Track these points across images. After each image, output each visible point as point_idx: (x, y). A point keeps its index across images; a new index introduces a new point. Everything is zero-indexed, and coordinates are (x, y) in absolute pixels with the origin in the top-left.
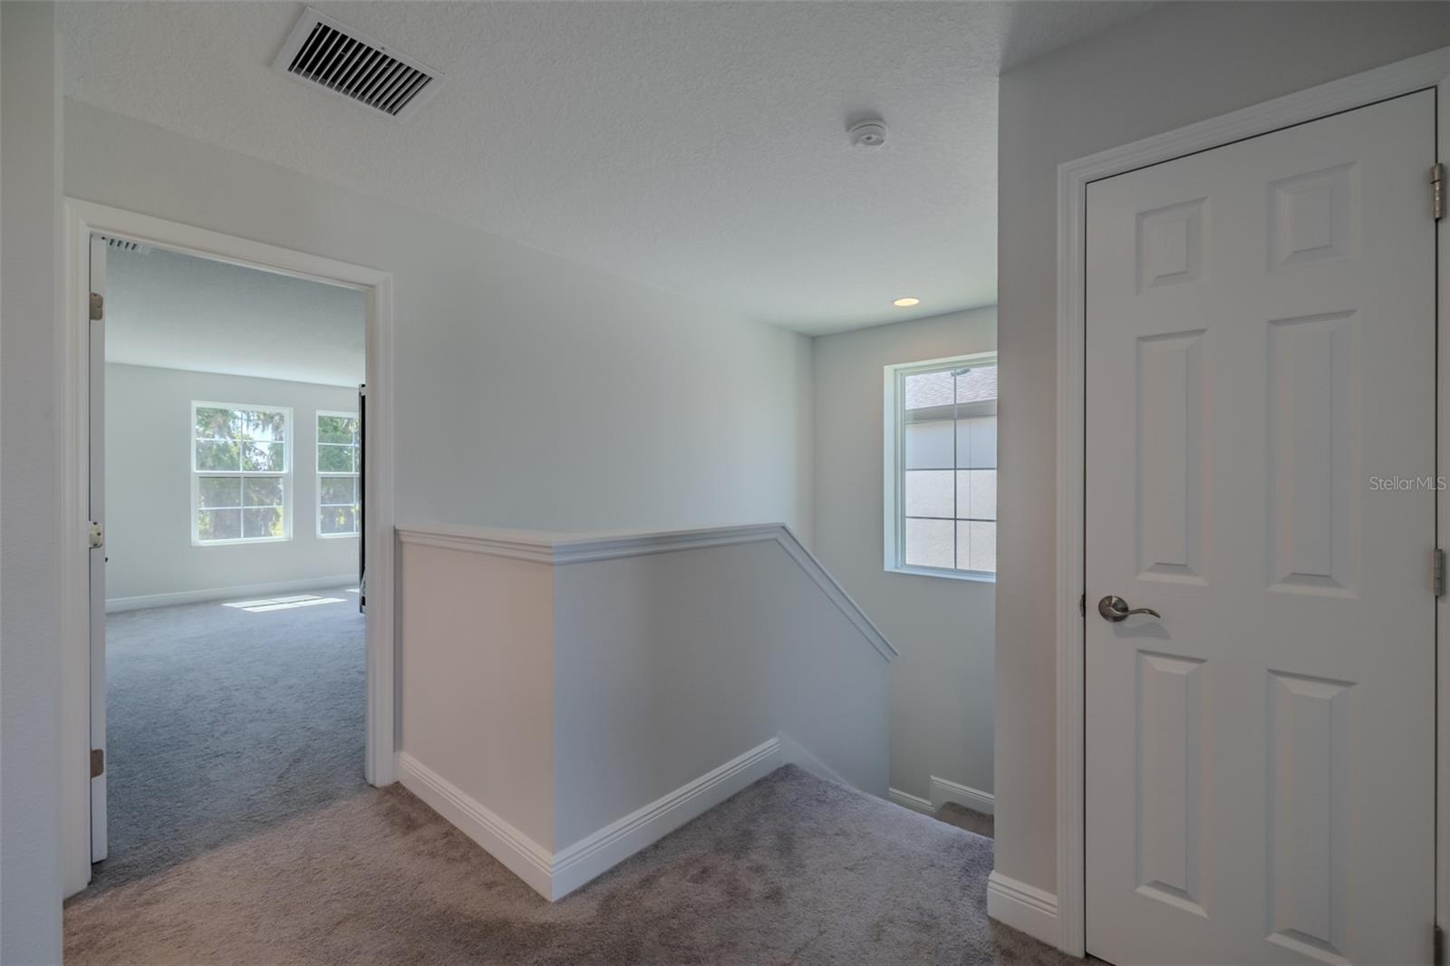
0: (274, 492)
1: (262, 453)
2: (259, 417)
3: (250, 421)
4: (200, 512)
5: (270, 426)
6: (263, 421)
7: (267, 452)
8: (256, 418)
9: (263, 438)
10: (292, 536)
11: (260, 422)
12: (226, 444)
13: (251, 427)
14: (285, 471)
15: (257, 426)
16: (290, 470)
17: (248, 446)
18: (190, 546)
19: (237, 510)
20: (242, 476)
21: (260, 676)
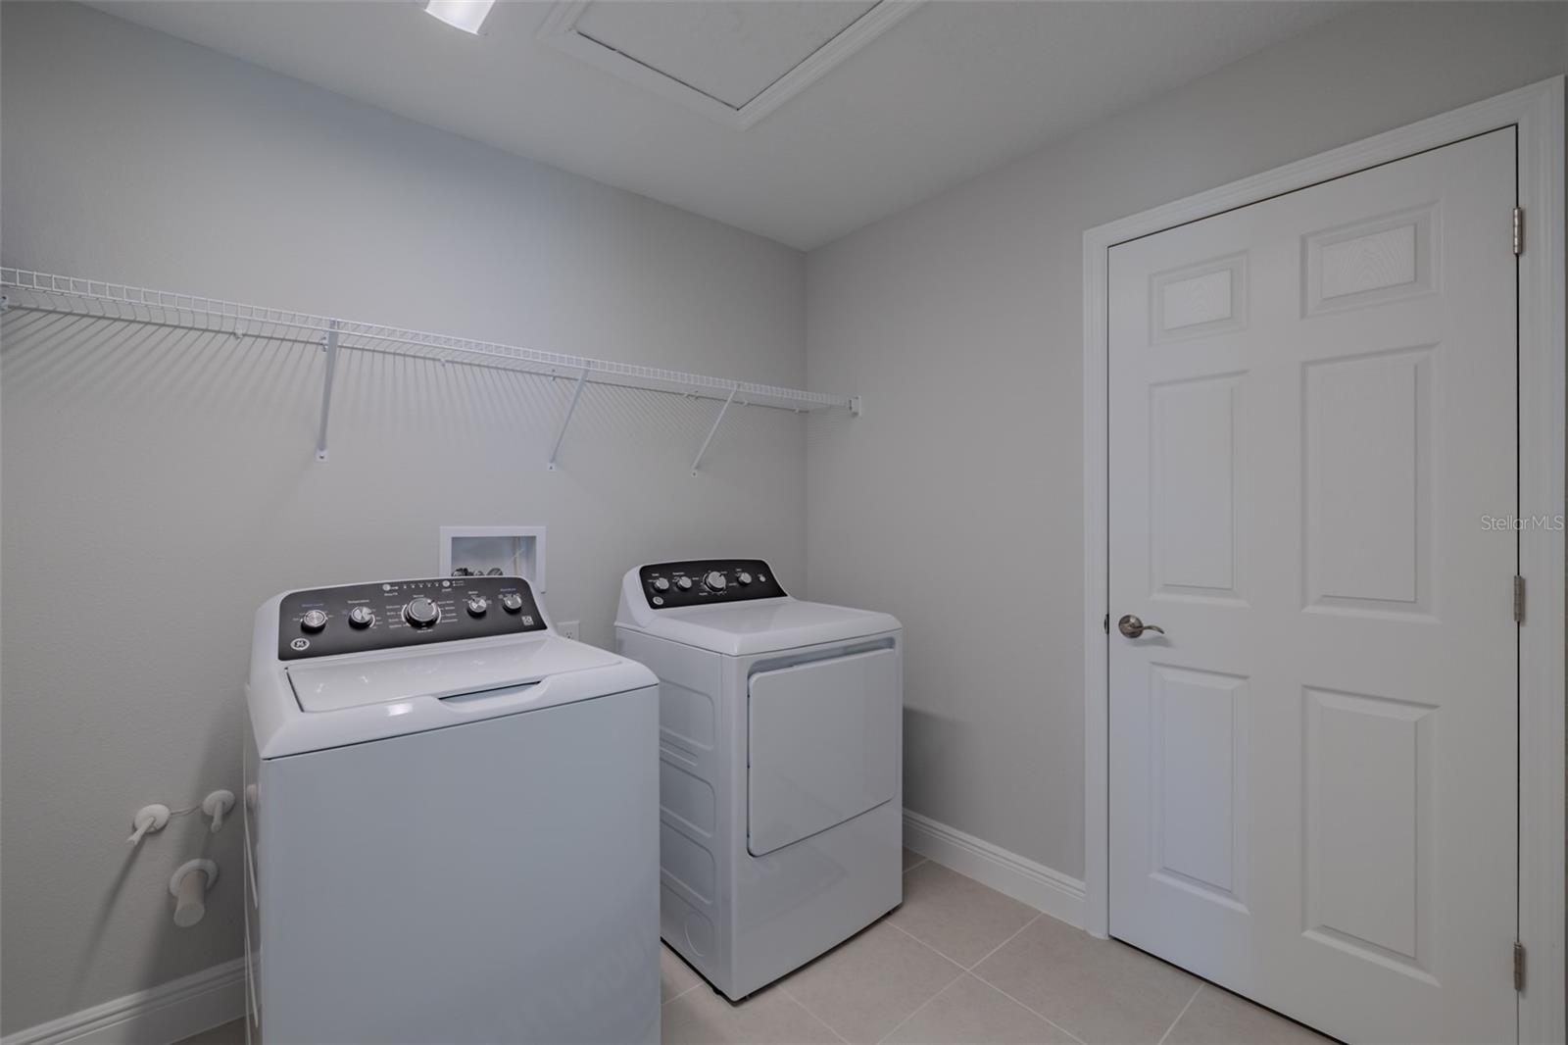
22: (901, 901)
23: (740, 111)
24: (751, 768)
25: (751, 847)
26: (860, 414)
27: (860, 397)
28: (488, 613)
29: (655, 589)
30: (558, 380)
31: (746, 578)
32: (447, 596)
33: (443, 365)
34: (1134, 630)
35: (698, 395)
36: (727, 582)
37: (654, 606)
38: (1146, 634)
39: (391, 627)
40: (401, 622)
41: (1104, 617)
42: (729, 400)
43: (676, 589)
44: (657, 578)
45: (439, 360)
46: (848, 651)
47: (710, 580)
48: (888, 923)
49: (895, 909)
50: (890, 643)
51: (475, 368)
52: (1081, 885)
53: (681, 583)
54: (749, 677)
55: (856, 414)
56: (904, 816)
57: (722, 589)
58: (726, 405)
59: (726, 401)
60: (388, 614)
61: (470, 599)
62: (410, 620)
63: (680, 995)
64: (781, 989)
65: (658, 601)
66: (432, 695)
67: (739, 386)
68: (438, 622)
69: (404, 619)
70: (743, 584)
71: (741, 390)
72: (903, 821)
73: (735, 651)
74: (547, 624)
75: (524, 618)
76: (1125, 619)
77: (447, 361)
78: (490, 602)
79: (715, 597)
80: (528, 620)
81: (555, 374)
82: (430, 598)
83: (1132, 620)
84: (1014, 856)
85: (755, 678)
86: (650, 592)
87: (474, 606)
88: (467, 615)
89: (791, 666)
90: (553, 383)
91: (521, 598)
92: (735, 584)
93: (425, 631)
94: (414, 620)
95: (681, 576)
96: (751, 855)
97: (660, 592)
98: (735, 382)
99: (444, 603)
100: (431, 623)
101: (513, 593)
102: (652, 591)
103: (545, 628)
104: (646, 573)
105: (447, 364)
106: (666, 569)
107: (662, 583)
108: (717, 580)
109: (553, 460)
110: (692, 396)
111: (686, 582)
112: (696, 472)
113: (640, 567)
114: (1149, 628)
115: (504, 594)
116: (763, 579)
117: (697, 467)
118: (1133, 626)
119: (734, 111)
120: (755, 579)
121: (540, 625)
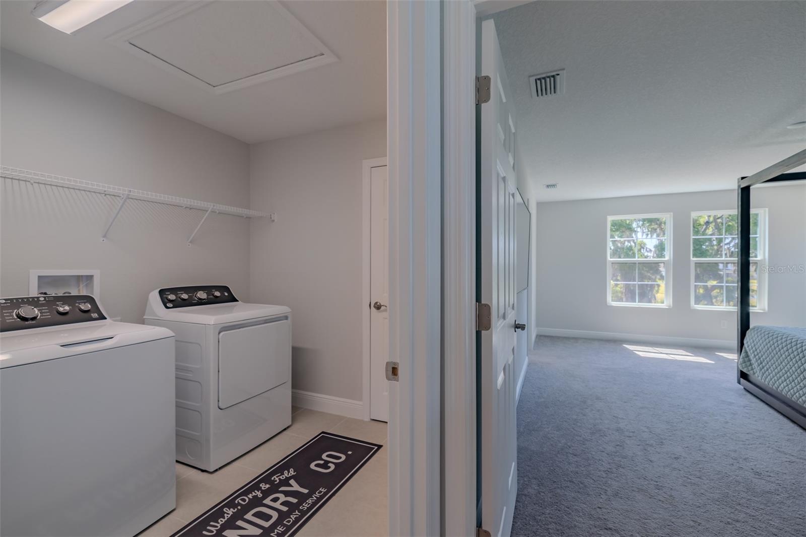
0: (657, 271)
1: (651, 251)
2: (648, 230)
3: (644, 232)
4: (614, 285)
5: (655, 234)
6: (651, 231)
7: (653, 249)
8: (647, 231)
9: (651, 243)
10: (671, 305)
11: (649, 233)
12: (631, 247)
13: (645, 236)
14: (667, 258)
15: (647, 235)
16: (670, 257)
17: (642, 246)
18: (606, 304)
19: (633, 284)
20: (637, 262)
21: (648, 428)
22: (290, 423)
23: (215, 88)
24: (220, 373)
25: (220, 405)
26: (276, 221)
27: (276, 214)
28: (70, 312)
29: (167, 300)
30: (107, 196)
31: (217, 294)
32: (43, 305)
33: (32, 184)
34: (378, 307)
35: (191, 207)
36: (208, 296)
37: (167, 308)
38: (383, 308)
39: (7, 321)
40: (14, 319)
41: (369, 303)
42: (210, 210)
43: (179, 300)
44: (169, 294)
45: (29, 181)
46: (266, 322)
47: (198, 295)
48: (285, 432)
49: (288, 427)
50: (286, 318)
51: (53, 187)
52: (361, 403)
53: (182, 297)
54: (219, 334)
55: (273, 221)
56: (292, 392)
57: (205, 299)
58: (207, 214)
59: (207, 211)
60: (5, 314)
61: (58, 306)
62: (19, 316)
63: (185, 476)
64: (234, 464)
65: (169, 305)
66: (57, 344)
67: (214, 206)
68: (38, 318)
69: (16, 317)
70: (217, 297)
71: (215, 207)
72: (292, 394)
73: (212, 323)
74: (106, 316)
75: (92, 315)
76: (376, 303)
77: (35, 182)
78: (71, 307)
79: (201, 302)
80: (95, 315)
81: (105, 193)
82: (33, 306)
83: (378, 304)
84: (338, 399)
85: (222, 334)
86: (165, 302)
87: (61, 309)
88: (56, 313)
89: (239, 328)
90: (105, 197)
91: (90, 305)
92: (212, 297)
93: (30, 322)
94: (23, 317)
95: (182, 294)
96: (220, 409)
97: (171, 301)
98: (212, 204)
99: (41, 308)
100: (34, 319)
101: (85, 303)
102: (167, 301)
103: (106, 318)
104: (162, 292)
105: (34, 184)
106: (173, 290)
107: (172, 297)
108: (202, 295)
109: (105, 236)
110: (188, 208)
111: (185, 296)
112: (190, 244)
113: (160, 289)
114: (383, 306)
115: (79, 303)
116: (226, 294)
117: (191, 242)
118: (378, 306)
119: (212, 87)
120: (222, 294)
121: (103, 318)
